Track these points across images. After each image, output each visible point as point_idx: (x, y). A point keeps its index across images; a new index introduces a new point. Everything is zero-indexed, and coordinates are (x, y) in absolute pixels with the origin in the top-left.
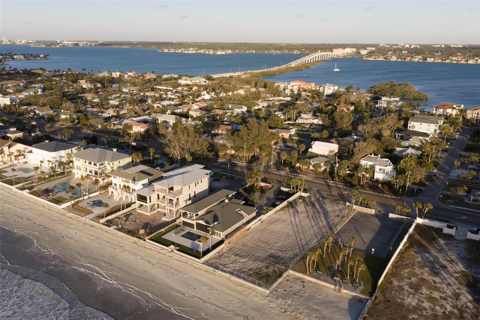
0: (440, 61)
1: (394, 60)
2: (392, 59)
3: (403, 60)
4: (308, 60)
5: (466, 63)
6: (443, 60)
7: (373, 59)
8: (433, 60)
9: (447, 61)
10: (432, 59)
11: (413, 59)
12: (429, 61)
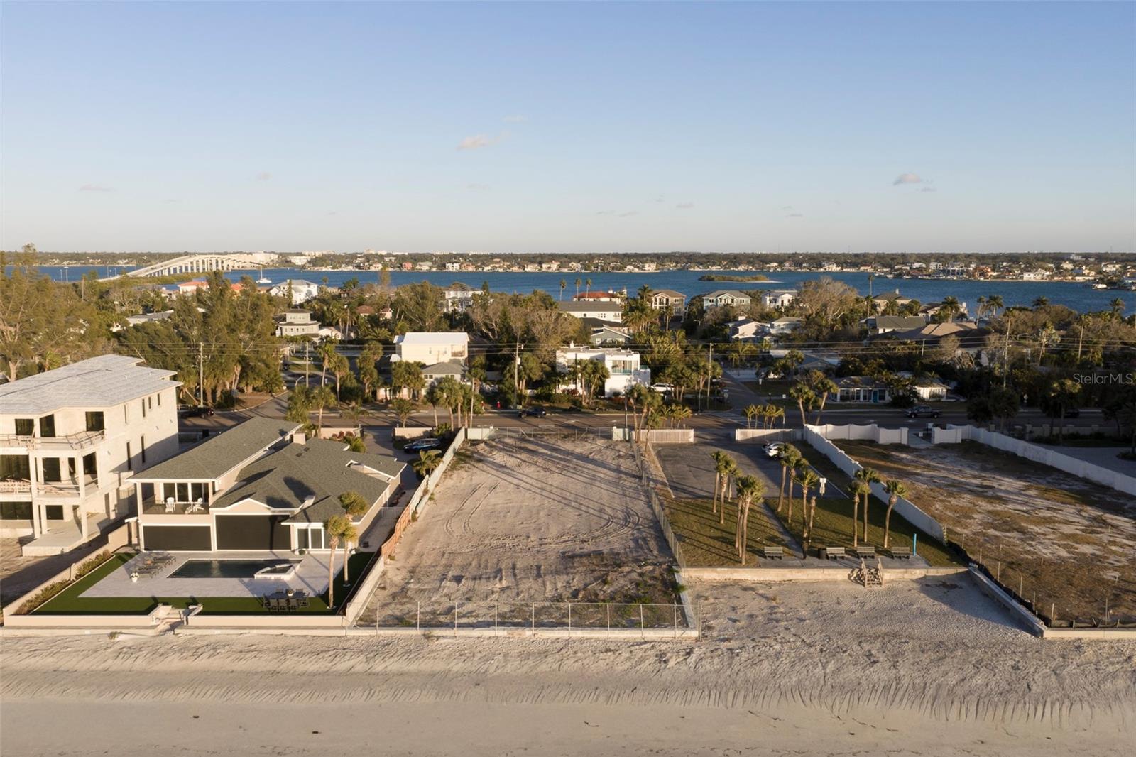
0: (471, 269)
1: (377, 269)
2: (372, 269)
3: (398, 269)
4: (175, 270)
5: (521, 270)
6: (477, 267)
7: (330, 270)
8: (458, 268)
9: (486, 269)
10: (457, 266)
11: (418, 267)
12: (451, 269)
